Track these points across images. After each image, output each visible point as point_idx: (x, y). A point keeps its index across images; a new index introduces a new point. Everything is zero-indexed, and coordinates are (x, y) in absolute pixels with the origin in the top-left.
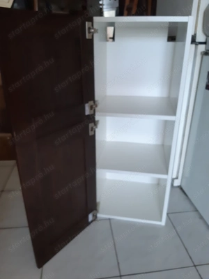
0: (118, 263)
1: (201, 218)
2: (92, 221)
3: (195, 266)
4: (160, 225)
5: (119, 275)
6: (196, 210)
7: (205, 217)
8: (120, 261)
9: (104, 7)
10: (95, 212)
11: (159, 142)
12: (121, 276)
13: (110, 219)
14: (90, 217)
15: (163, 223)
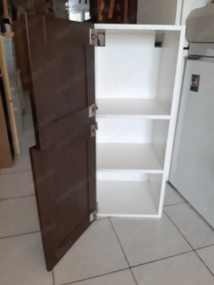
0: (126, 257)
1: (192, 207)
2: (93, 221)
3: (194, 250)
4: (157, 218)
5: (128, 267)
6: (187, 202)
7: (194, 207)
8: (127, 255)
9: (70, 9)
10: (94, 212)
11: (149, 141)
12: (130, 268)
13: (109, 218)
14: (92, 217)
15: (159, 216)
